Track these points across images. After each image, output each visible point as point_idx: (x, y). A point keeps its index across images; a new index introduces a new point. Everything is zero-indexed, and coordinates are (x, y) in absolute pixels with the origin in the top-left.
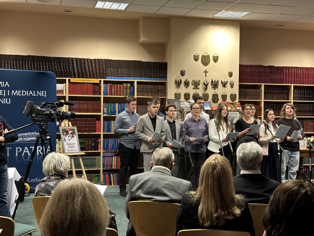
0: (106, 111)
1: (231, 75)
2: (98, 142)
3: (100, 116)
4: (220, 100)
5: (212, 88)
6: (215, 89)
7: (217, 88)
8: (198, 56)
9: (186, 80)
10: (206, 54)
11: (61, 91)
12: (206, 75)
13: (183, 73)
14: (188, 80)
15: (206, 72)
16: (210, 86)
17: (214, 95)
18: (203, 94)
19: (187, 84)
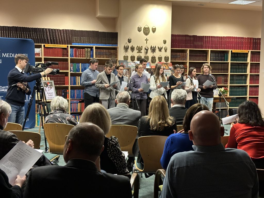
0: (72, 69)
1: (165, 42)
2: (67, 92)
3: (68, 72)
4: (157, 61)
5: (151, 52)
6: (153, 53)
7: (155, 52)
8: (141, 28)
9: (132, 46)
10: (146, 26)
11: (38, 54)
12: (147, 43)
13: (129, 41)
14: (133, 46)
15: (147, 40)
16: (149, 51)
17: (152, 57)
18: (145, 57)
19: (133, 49)
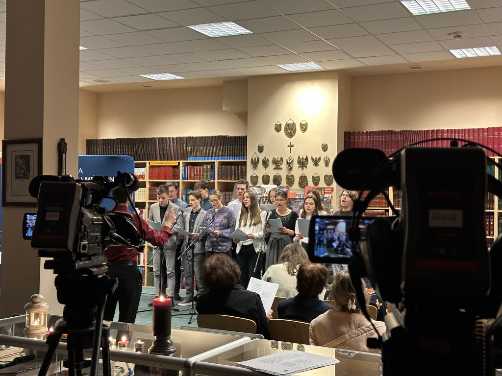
1: (325, 148)
4: (311, 183)
5: (299, 167)
6: (303, 169)
7: (306, 167)
8: (281, 125)
9: (265, 158)
10: (291, 122)
11: (142, 177)
12: (291, 151)
13: (261, 149)
15: (291, 146)
16: (295, 165)
17: (301, 177)
18: (287, 176)
19: (265, 163)
